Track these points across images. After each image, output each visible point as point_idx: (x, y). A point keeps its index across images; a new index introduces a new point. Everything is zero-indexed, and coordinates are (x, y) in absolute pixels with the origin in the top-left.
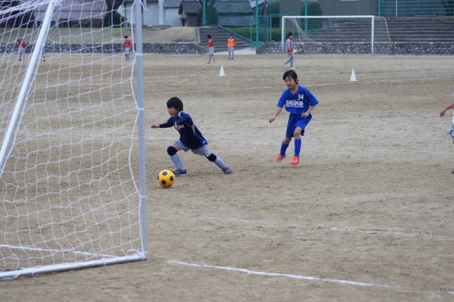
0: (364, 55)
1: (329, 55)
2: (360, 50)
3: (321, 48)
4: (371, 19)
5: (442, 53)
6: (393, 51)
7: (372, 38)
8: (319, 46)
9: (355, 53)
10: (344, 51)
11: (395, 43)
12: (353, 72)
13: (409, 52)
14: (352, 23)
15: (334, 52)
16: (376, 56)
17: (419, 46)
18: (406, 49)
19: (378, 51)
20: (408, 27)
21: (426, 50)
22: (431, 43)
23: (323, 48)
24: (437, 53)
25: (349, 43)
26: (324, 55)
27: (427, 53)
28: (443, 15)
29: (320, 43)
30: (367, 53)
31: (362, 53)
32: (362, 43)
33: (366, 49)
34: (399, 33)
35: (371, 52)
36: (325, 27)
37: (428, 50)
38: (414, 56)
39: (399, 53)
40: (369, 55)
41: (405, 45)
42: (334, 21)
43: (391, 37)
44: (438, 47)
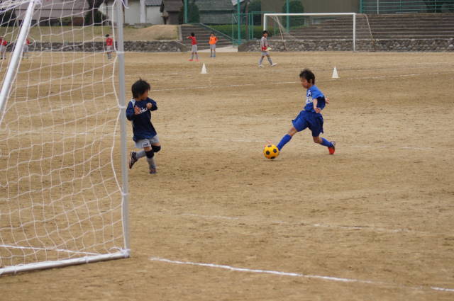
0: (346, 52)
1: (311, 52)
2: (342, 47)
3: (302, 45)
4: (352, 16)
5: (424, 50)
6: (375, 48)
7: (354, 36)
8: (300, 44)
9: (337, 50)
10: (325, 48)
11: (377, 40)
12: (335, 69)
13: (391, 49)
14: (334, 20)
15: (316, 49)
16: (358, 53)
17: (400, 43)
18: (387, 46)
19: (360, 48)
20: (389, 24)
21: (408, 47)
22: (413, 40)
23: (305, 45)
24: (419, 50)
25: (331, 40)
26: (306, 52)
27: (409, 50)
28: (424, 12)
29: (302, 41)
30: (348, 50)
31: (344, 50)
32: (344, 40)
33: (348, 47)
34: (381, 30)
35: (352, 49)
36: (306, 24)
37: (410, 46)
38: (396, 53)
39: (381, 50)
40: (351, 52)
41: (387, 41)
42: (316, 18)
43: (373, 34)
44: (419, 44)
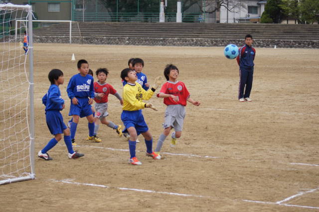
0: (65, 44)
1: (44, 44)
2: (62, 41)
3: (39, 40)
4: (69, 23)
5: (111, 44)
6: (82, 42)
7: (70, 34)
8: (37, 38)
9: (59, 42)
10: (53, 42)
11: (84, 37)
12: (73, 55)
13: (91, 43)
14: (57, 25)
15: (47, 42)
16: (73, 45)
17: (97, 39)
18: (89, 41)
19: (73, 42)
20: (90, 28)
21: (102, 42)
22: (105, 37)
24: (108, 44)
25: (56, 37)
26: (41, 44)
28: (109, 21)
29: (39, 36)
32: (64, 37)
33: (66, 41)
34: (85, 32)
35: (69, 42)
36: (39, 27)
38: (94, 45)
39: (86, 43)
40: (68, 44)
41: (89, 38)
42: (44, 23)
43: (82, 34)
44: (109, 40)
